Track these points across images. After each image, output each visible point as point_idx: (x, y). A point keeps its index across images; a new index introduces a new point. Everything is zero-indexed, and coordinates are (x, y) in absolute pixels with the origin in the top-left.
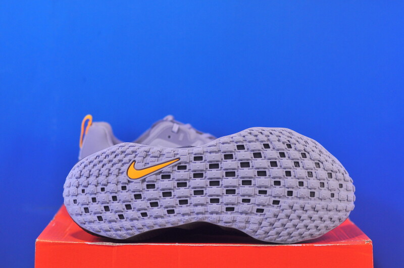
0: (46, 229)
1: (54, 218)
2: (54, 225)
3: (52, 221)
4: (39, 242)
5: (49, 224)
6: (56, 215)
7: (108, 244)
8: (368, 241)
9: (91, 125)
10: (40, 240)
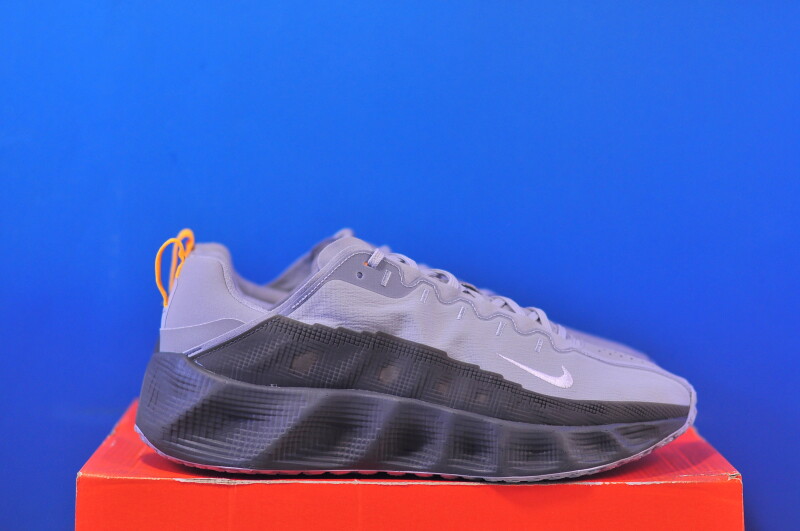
0: (97, 452)
1: (114, 432)
2: (113, 444)
3: (109, 437)
4: (83, 479)
5: (104, 443)
6: (117, 425)
7: (219, 481)
8: (733, 476)
9: (193, 249)
10: (85, 475)
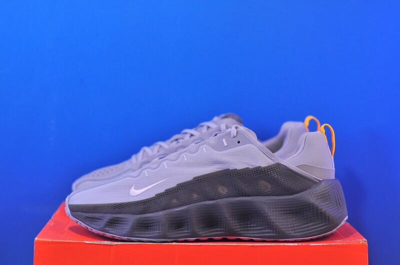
0: (44, 228)
2: (52, 224)
3: (50, 220)
4: (38, 241)
5: (48, 223)
6: (54, 214)
8: (363, 241)
10: (39, 239)
